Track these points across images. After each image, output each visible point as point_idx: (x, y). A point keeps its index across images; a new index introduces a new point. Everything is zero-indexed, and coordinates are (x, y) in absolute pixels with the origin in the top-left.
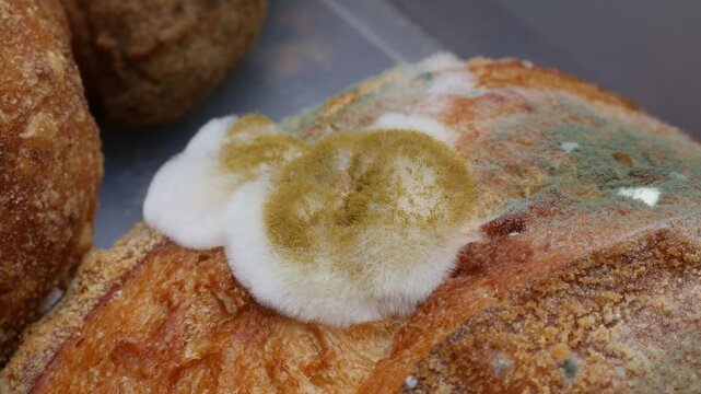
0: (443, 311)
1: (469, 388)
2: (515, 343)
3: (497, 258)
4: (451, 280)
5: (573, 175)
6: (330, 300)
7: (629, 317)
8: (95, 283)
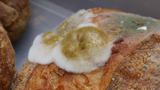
0: (113, 63)
1: (126, 77)
2: (133, 65)
3: (121, 48)
4: (112, 56)
5: (125, 28)
6: (85, 67)
7: (153, 54)
8: (23, 78)
